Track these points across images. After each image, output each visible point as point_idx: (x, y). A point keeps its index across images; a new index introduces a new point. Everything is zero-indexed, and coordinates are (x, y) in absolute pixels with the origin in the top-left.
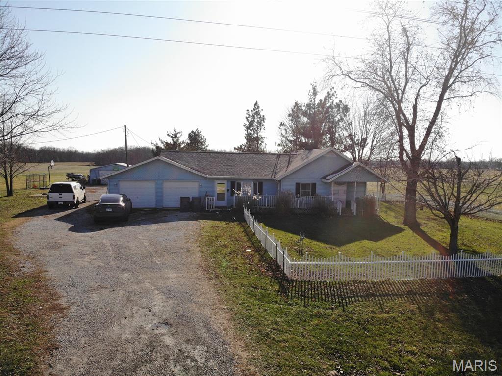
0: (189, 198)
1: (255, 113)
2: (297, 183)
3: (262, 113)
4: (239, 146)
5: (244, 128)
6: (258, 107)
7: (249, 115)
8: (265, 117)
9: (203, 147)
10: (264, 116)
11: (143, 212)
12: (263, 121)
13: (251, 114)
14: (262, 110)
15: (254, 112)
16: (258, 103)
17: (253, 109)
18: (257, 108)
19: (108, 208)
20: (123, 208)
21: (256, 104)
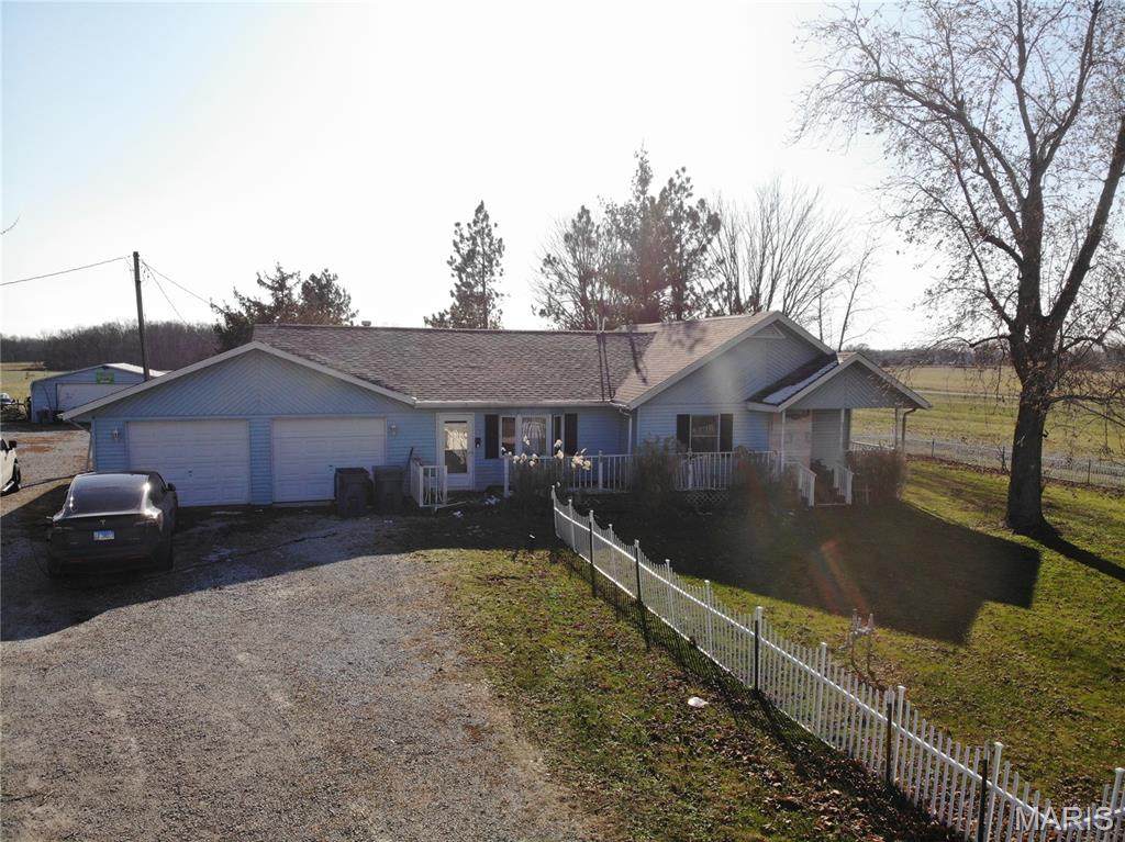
0: (362, 471)
1: (477, 232)
2: (679, 416)
3: (496, 234)
4: (437, 316)
5: (449, 270)
6: (486, 217)
7: (461, 236)
8: (504, 243)
9: (344, 317)
10: (501, 240)
11: (215, 526)
12: (500, 252)
13: (467, 235)
14: (496, 225)
15: (475, 228)
16: (486, 208)
17: (471, 222)
18: (483, 220)
19: (101, 529)
20: (151, 525)
21: (480, 209)
